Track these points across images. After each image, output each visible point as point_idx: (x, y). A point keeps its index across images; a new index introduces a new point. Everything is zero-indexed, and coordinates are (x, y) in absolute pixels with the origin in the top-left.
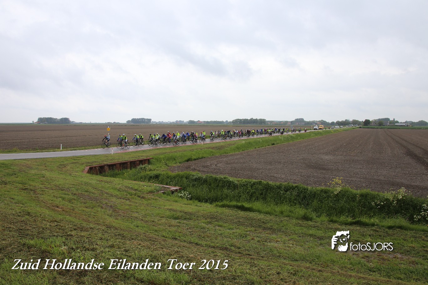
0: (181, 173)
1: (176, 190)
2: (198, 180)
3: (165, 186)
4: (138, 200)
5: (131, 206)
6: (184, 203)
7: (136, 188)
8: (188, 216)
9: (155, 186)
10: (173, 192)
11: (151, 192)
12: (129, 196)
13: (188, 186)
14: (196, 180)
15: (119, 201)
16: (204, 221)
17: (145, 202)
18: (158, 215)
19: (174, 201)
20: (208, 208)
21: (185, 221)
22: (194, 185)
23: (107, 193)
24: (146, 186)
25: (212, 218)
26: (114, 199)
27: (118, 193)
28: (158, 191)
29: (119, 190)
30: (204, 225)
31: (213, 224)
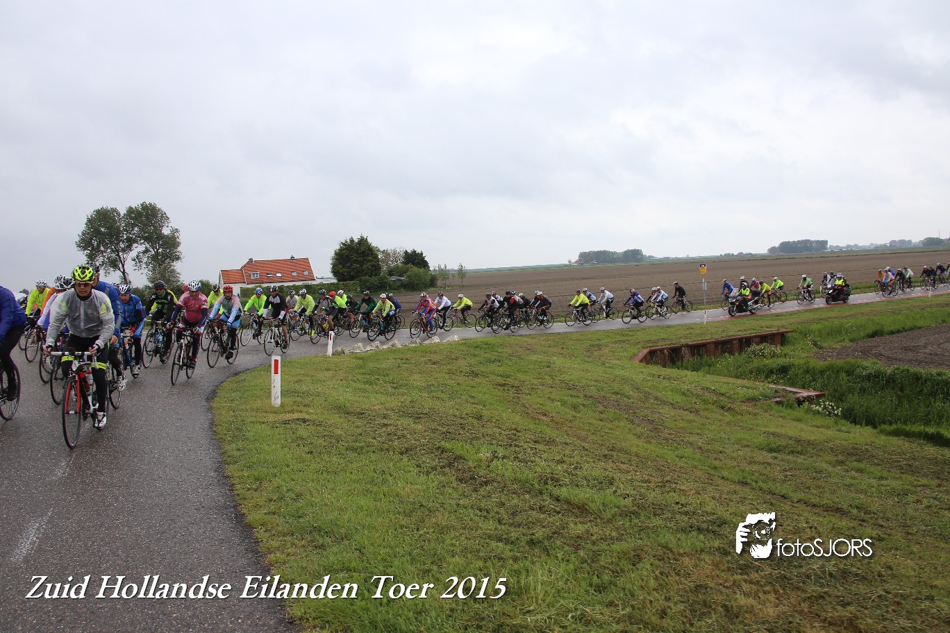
0: (840, 362)
1: (810, 398)
3: (789, 389)
4: (717, 414)
5: (693, 424)
6: (814, 424)
9: (765, 387)
10: (800, 402)
11: (753, 400)
12: (699, 405)
14: (869, 377)
15: (673, 413)
19: (794, 420)
24: (743, 387)
29: (684, 394)
30: (825, 466)
31: (846, 466)
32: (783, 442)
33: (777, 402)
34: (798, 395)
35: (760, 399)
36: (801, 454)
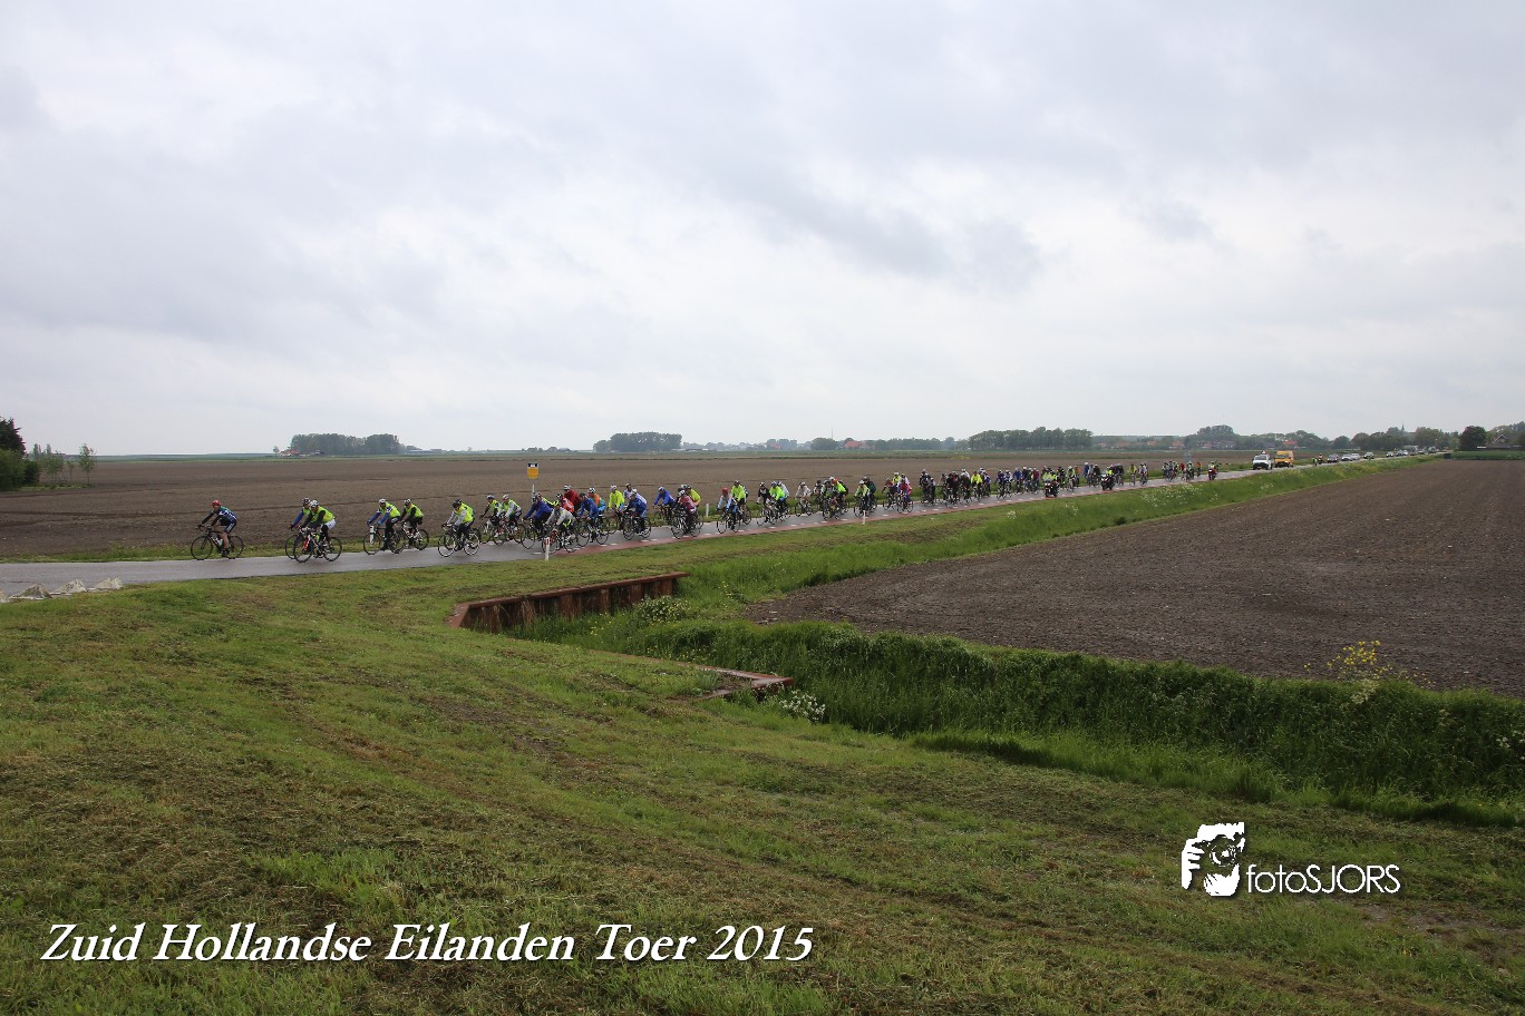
0: (791, 627)
1: (774, 689)
2: (851, 650)
3: (734, 673)
4: (641, 723)
5: (615, 744)
6: (803, 733)
7: (631, 678)
8: (817, 781)
9: (697, 671)
10: (760, 695)
11: (685, 694)
12: (605, 708)
13: (816, 671)
14: (842, 651)
15: (571, 724)
16: (874, 797)
17: (664, 729)
18: (710, 774)
19: (766, 728)
20: (886, 752)
21: (806, 800)
22: (834, 671)
23: (530, 698)
24: (665, 672)
25: (901, 789)
26: (556, 719)
27: (568, 697)
28: (708, 690)
29: (572, 687)
30: (875, 813)
31: (907, 809)
32: (784, 773)
33: (725, 696)
34: (756, 684)
35: (698, 693)
36: (824, 792)
